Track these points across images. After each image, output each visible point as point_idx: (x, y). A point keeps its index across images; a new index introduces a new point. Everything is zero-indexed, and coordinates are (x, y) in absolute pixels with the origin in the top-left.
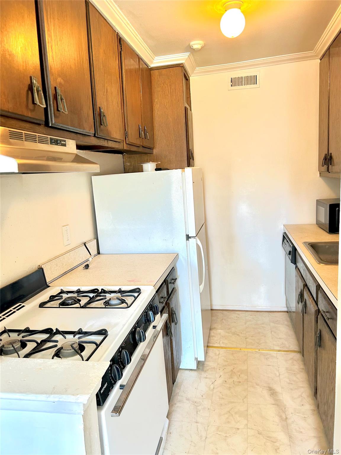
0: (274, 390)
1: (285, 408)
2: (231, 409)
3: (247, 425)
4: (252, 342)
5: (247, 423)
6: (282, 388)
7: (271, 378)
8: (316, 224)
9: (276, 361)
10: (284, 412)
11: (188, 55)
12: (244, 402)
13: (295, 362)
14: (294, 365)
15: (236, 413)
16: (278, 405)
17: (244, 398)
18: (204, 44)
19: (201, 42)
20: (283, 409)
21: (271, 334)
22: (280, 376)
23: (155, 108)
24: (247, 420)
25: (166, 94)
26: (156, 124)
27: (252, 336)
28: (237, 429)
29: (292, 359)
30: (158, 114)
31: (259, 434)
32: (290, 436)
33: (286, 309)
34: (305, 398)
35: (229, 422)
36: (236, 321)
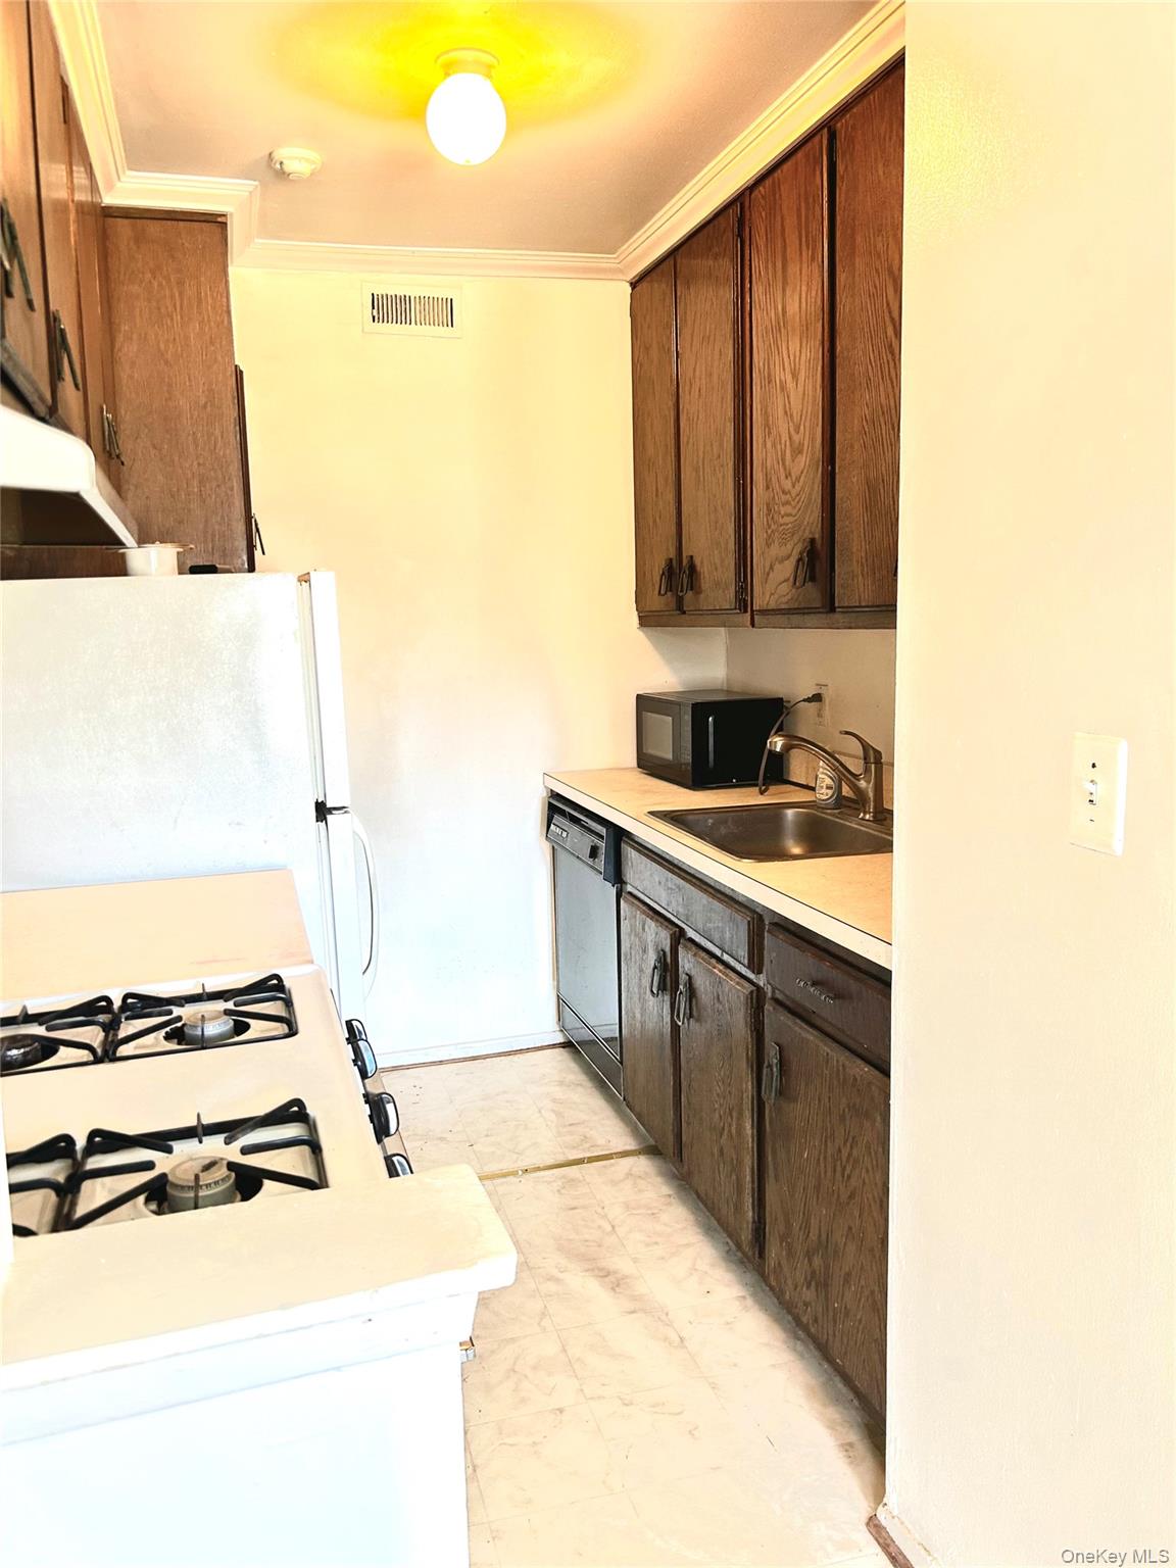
0: (615, 1272)
1: (667, 1314)
2: (517, 1358)
3: (582, 1390)
4: (493, 1152)
5: (581, 1385)
6: (635, 1260)
7: (594, 1241)
8: (639, 766)
9: (588, 1191)
10: (669, 1324)
11: (251, 189)
12: (544, 1330)
13: (642, 1184)
14: (640, 1191)
15: (535, 1368)
16: (645, 1311)
17: (541, 1319)
18: (323, 163)
19: (314, 156)
20: (664, 1317)
21: (542, 1116)
22: (617, 1229)
23: (120, 354)
24: (576, 1376)
25: (163, 311)
26: (126, 412)
27: (487, 1136)
28: (558, 1412)
29: (629, 1175)
30: (131, 377)
31: (627, 1405)
32: (713, 1383)
33: (560, 1039)
34: (706, 1273)
35: (523, 1400)
36: (417, 1099)
